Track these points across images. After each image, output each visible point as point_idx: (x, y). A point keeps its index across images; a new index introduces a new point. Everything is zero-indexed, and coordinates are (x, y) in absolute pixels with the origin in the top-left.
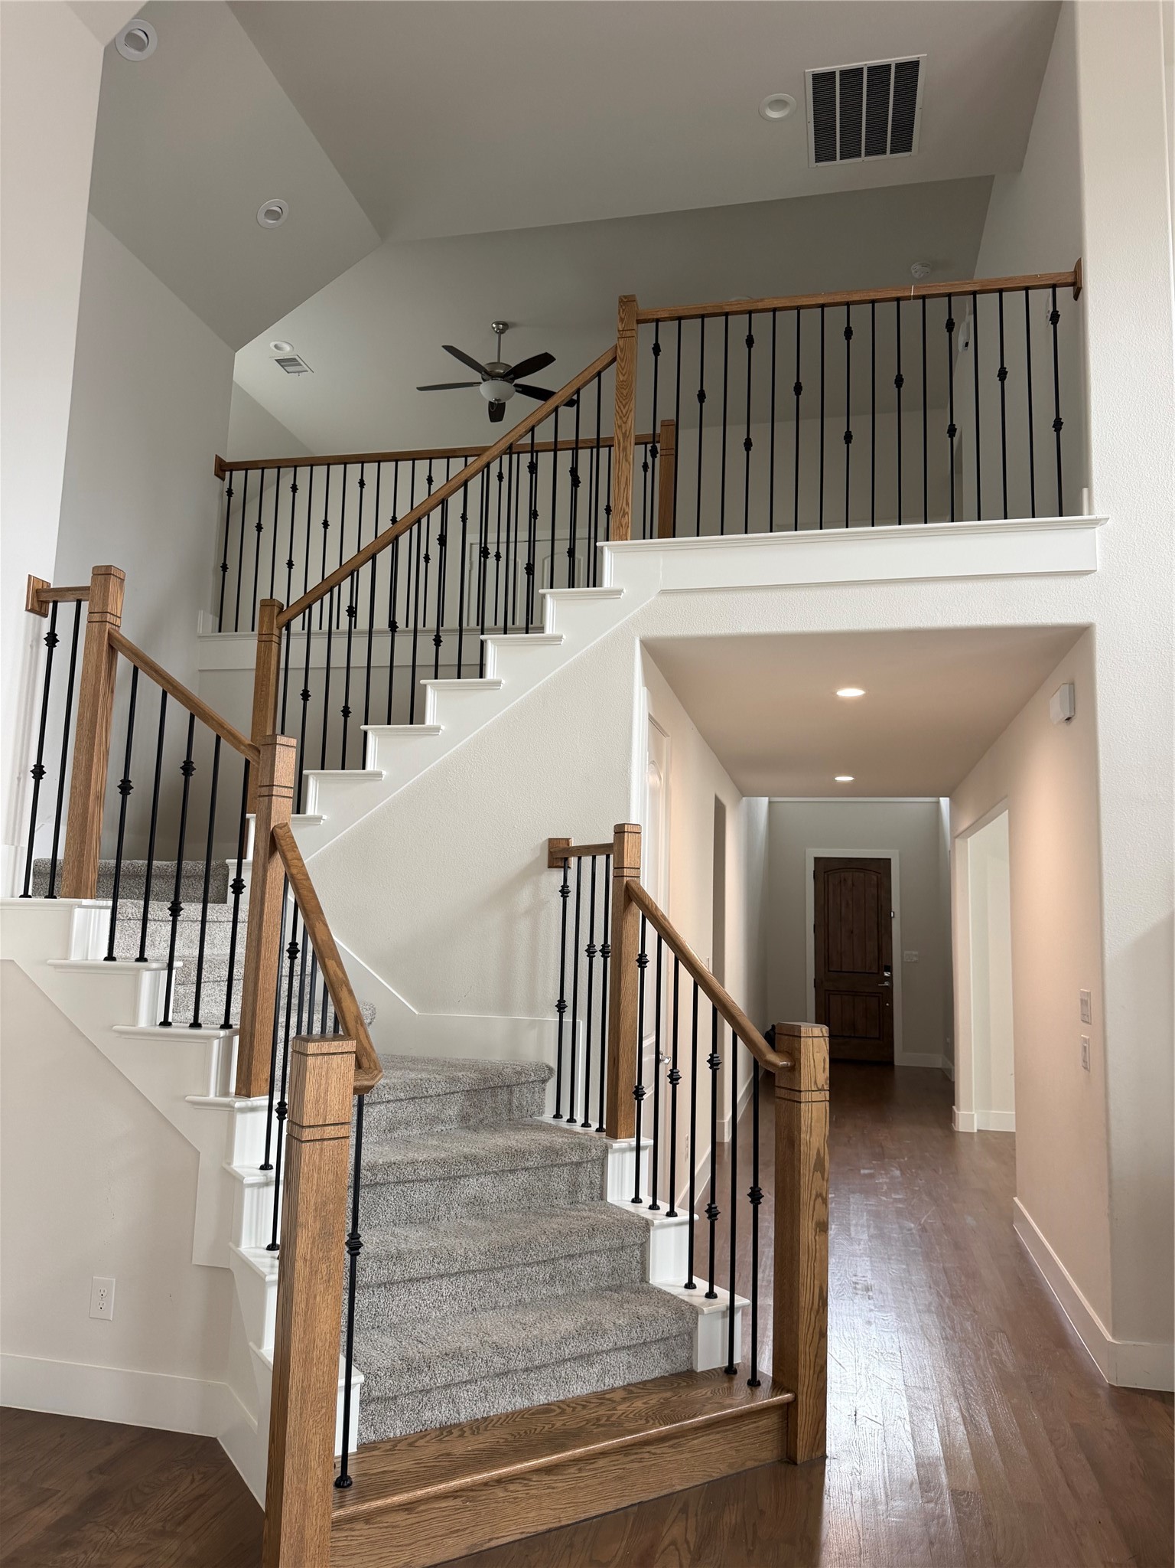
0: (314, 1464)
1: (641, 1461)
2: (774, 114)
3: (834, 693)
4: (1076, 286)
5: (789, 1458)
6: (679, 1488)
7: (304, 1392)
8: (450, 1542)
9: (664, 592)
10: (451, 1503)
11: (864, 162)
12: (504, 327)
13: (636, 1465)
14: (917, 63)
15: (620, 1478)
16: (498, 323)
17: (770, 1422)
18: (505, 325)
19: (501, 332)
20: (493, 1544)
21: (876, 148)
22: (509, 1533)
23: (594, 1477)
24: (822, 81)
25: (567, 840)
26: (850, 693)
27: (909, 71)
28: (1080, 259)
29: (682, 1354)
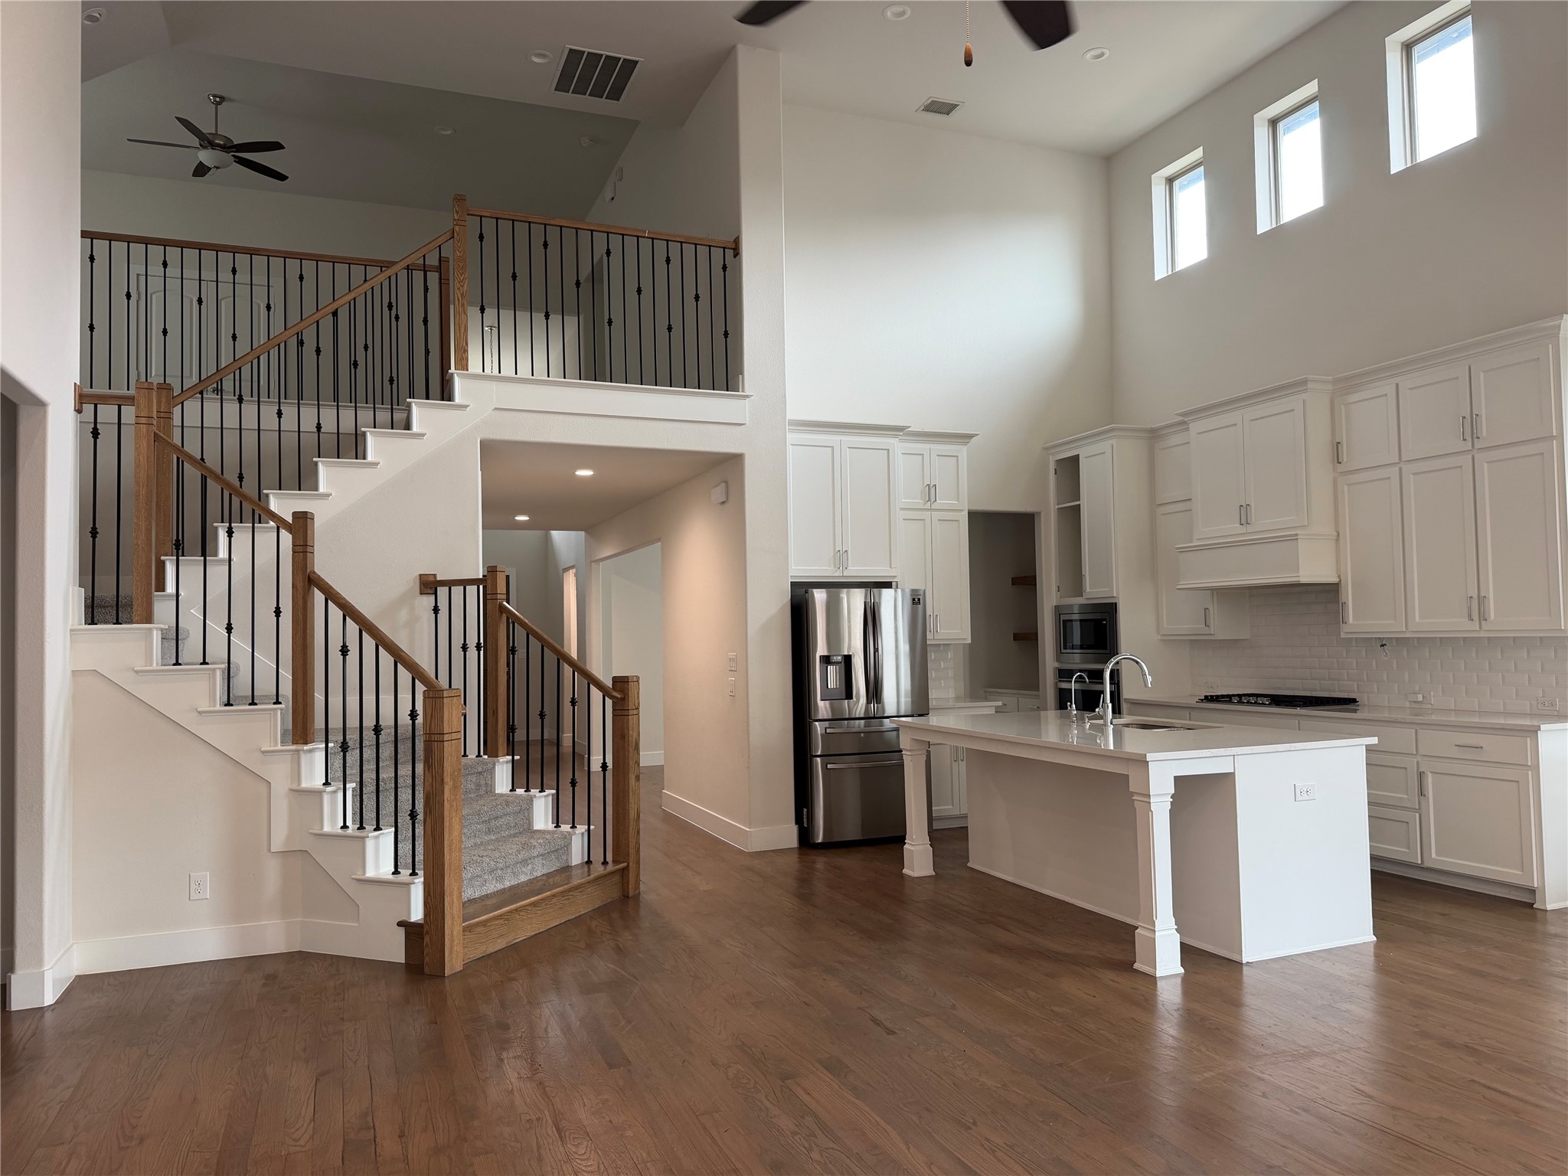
0: (455, 900)
1: (568, 899)
2: (536, 60)
3: (574, 473)
4: (737, 252)
5: (625, 896)
6: (583, 913)
7: (450, 866)
8: (499, 941)
9: (496, 409)
10: (499, 922)
11: (586, 99)
12: (220, 100)
13: (567, 902)
14: (637, 62)
15: (561, 908)
16: (214, 96)
17: (617, 878)
18: (223, 99)
19: (218, 104)
20: (515, 942)
21: (597, 93)
22: (521, 936)
23: (551, 907)
24: (574, 55)
25: (435, 575)
26: (584, 473)
27: (630, 65)
28: (738, 236)
29: (564, 857)
